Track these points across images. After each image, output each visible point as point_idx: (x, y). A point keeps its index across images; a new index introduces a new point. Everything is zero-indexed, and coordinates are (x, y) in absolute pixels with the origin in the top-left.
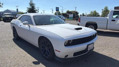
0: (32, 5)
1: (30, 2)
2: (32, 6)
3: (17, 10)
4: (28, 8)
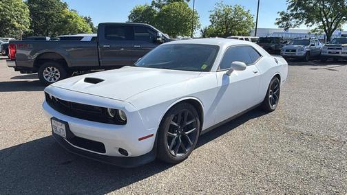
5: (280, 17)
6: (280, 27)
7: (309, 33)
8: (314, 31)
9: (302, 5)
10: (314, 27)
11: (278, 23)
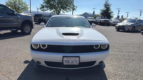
0: (107, 6)
1: (105, 3)
2: (107, 8)
3: (94, 12)
4: (102, 10)
5: (41, 6)
6: (41, 10)
7: (50, 13)
8: (52, 13)
9: (49, 2)
10: (52, 11)
11: (41, 9)
